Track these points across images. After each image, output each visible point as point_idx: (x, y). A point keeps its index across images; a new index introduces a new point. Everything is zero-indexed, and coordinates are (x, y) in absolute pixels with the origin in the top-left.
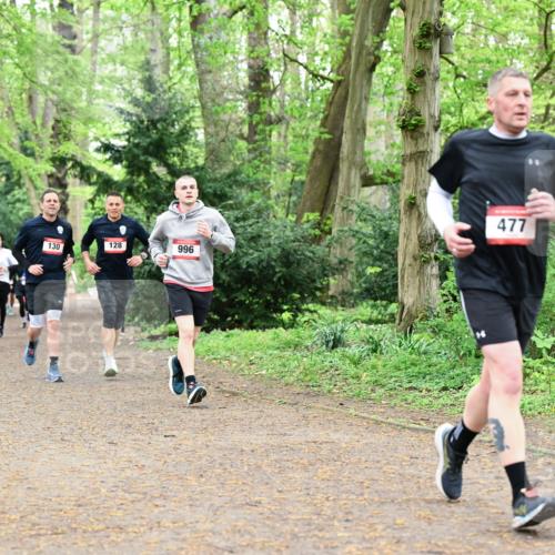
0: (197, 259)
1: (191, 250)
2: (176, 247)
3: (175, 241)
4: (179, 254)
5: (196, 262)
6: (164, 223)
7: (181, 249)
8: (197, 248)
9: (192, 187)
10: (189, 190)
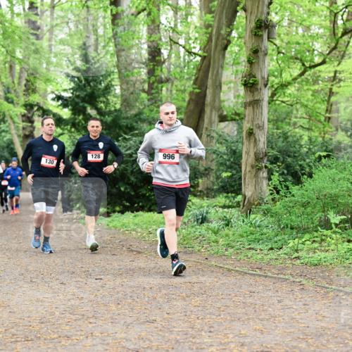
0: (178, 164)
1: (172, 157)
2: (161, 155)
3: (161, 150)
4: (164, 160)
5: (177, 166)
6: (152, 137)
7: (165, 156)
8: (177, 156)
9: (173, 113)
10: (171, 115)
